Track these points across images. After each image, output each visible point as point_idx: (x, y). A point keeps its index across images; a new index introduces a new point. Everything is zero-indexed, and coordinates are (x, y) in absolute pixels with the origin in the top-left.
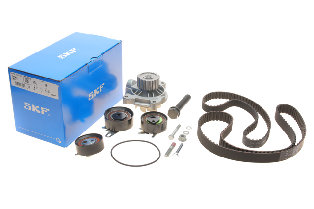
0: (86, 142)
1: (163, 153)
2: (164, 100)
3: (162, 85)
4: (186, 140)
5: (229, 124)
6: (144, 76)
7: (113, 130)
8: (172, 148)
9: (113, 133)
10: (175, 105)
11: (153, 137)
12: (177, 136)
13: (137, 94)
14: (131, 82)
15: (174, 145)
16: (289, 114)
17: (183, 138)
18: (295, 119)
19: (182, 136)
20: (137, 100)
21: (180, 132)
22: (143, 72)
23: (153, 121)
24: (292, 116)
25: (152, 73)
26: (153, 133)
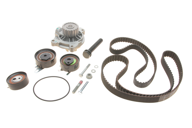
0: (15, 79)
1: (72, 90)
2: (80, 45)
3: (81, 32)
4: (91, 78)
5: (126, 65)
6: (67, 25)
7: (41, 67)
8: (79, 86)
9: (40, 69)
10: (88, 49)
11: (68, 74)
12: (85, 74)
13: (61, 39)
14: (59, 29)
15: (81, 82)
16: (172, 58)
17: (89, 76)
18: (176, 63)
19: (89, 75)
20: (60, 44)
21: (88, 71)
22: (67, 22)
23: (69, 63)
24: (174, 59)
25: (73, 23)
26: (68, 71)
